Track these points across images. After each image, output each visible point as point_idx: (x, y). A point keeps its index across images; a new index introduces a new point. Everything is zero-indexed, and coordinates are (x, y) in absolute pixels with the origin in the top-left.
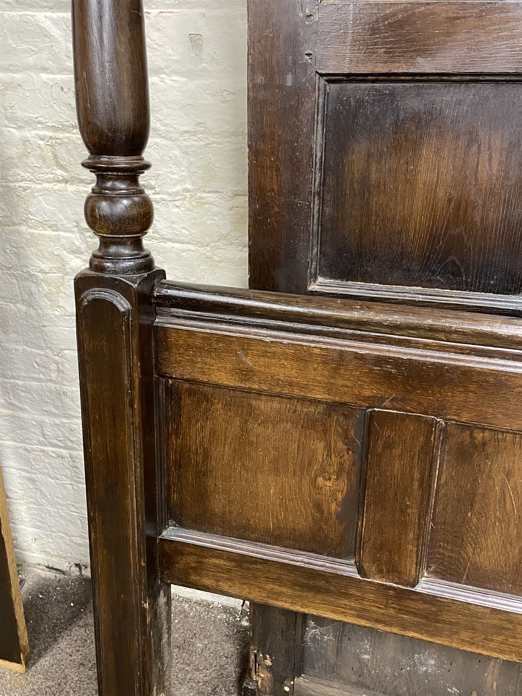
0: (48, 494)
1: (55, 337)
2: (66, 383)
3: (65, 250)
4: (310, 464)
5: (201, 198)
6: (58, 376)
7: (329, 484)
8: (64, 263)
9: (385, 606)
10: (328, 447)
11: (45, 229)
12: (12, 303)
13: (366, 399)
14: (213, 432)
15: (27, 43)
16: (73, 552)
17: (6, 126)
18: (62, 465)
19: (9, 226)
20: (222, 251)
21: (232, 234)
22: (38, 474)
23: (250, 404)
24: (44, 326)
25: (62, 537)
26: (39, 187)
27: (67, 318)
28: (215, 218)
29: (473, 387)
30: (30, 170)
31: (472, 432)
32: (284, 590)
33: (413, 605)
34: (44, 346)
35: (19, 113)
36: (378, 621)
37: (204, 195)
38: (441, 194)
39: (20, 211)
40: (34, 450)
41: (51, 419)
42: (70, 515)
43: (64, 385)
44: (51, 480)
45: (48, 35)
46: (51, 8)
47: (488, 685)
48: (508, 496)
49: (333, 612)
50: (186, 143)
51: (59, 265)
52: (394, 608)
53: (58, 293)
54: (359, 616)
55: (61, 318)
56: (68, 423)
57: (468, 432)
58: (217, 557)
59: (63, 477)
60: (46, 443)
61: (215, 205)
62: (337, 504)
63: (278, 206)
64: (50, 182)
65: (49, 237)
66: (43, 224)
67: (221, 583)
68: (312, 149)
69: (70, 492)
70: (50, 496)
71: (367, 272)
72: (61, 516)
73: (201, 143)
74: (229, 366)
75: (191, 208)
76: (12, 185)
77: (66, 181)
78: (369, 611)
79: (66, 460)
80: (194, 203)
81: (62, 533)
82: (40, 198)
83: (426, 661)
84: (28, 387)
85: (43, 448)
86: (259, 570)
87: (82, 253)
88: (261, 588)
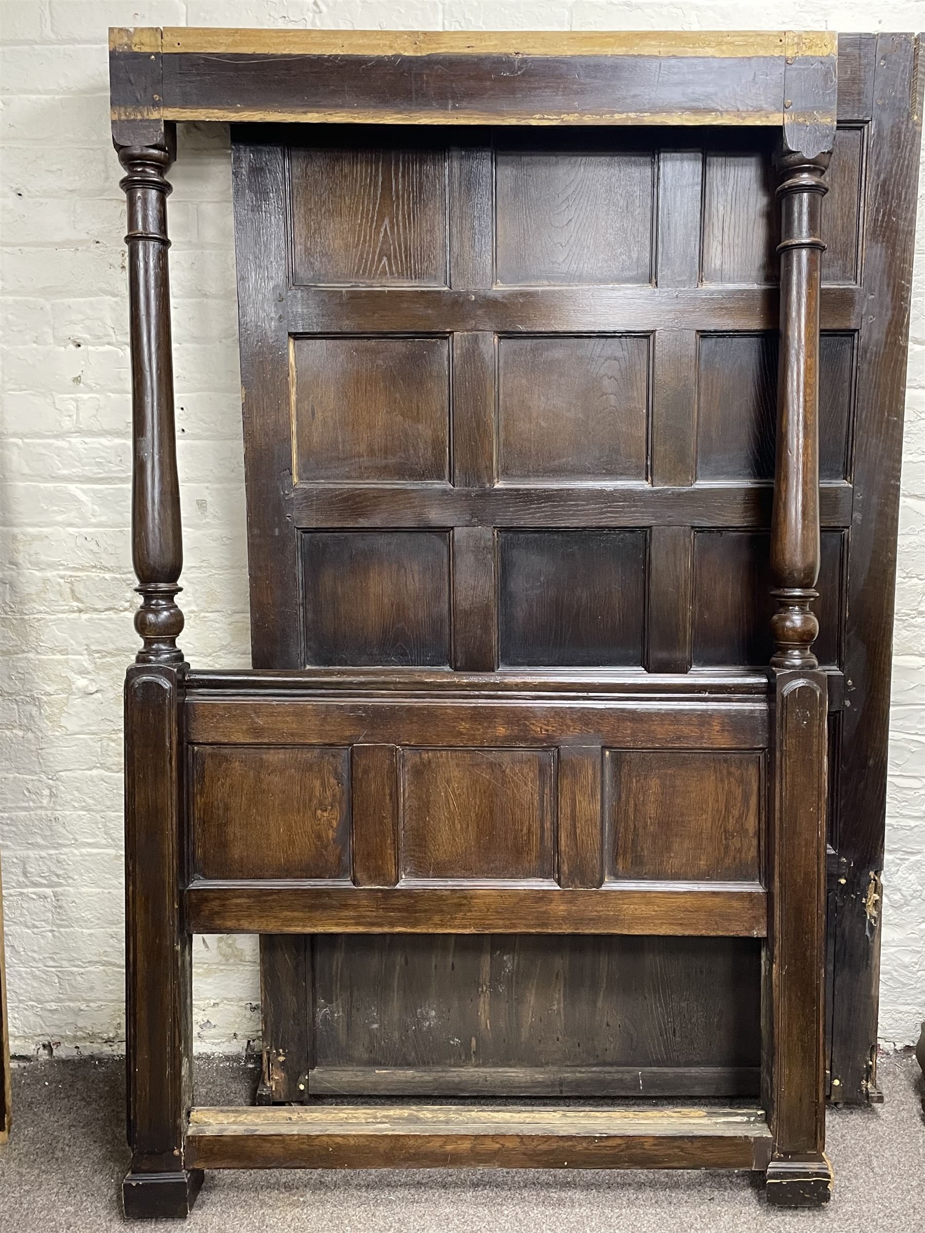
0: (22, 949)
1: (52, 759)
2: (59, 808)
3: (73, 671)
4: (310, 801)
5: (205, 617)
6: (50, 801)
7: (325, 814)
8: (70, 683)
9: (376, 908)
10: (323, 784)
11: (54, 654)
12: (8, 729)
13: (346, 738)
14: (232, 786)
15: (58, 506)
16: (43, 1025)
17: (28, 569)
18: (43, 908)
19: (18, 654)
20: (222, 659)
21: (232, 644)
22: (10, 925)
23: (261, 759)
24: (41, 749)
25: (33, 1006)
26: (53, 617)
27: (66, 737)
28: (216, 632)
29: (415, 719)
30: (46, 604)
31: (420, 754)
32: (296, 914)
33: (395, 901)
34: (38, 770)
35: (43, 558)
36: (372, 924)
37: (207, 614)
38: (386, 600)
39: (31, 639)
40: (11, 895)
41: (36, 853)
42: (45, 972)
43: (56, 810)
44: (27, 930)
45: (78, 500)
46: (81, 482)
47: (483, 1026)
48: (450, 799)
49: (337, 925)
50: (192, 575)
51: (65, 686)
52: (383, 908)
53: (60, 714)
54: (357, 924)
55: (61, 738)
56: (56, 854)
57: (418, 755)
58: (239, 897)
59: (43, 923)
60: (27, 883)
61: (217, 622)
62: (333, 831)
63: (273, 614)
64: (65, 613)
65: (57, 661)
66: (53, 650)
67: (242, 922)
68: (295, 574)
69: (50, 941)
70: (25, 951)
71: (342, 659)
72: (35, 977)
73: (205, 575)
74: (244, 727)
75: (196, 626)
76: (26, 617)
77: (80, 611)
78: (364, 917)
79: (49, 900)
80: (198, 621)
81: (33, 1001)
82: (54, 627)
83: (427, 1013)
84: (14, 818)
85: (21, 890)
86: (274, 901)
87: (89, 673)
88: (277, 918)
